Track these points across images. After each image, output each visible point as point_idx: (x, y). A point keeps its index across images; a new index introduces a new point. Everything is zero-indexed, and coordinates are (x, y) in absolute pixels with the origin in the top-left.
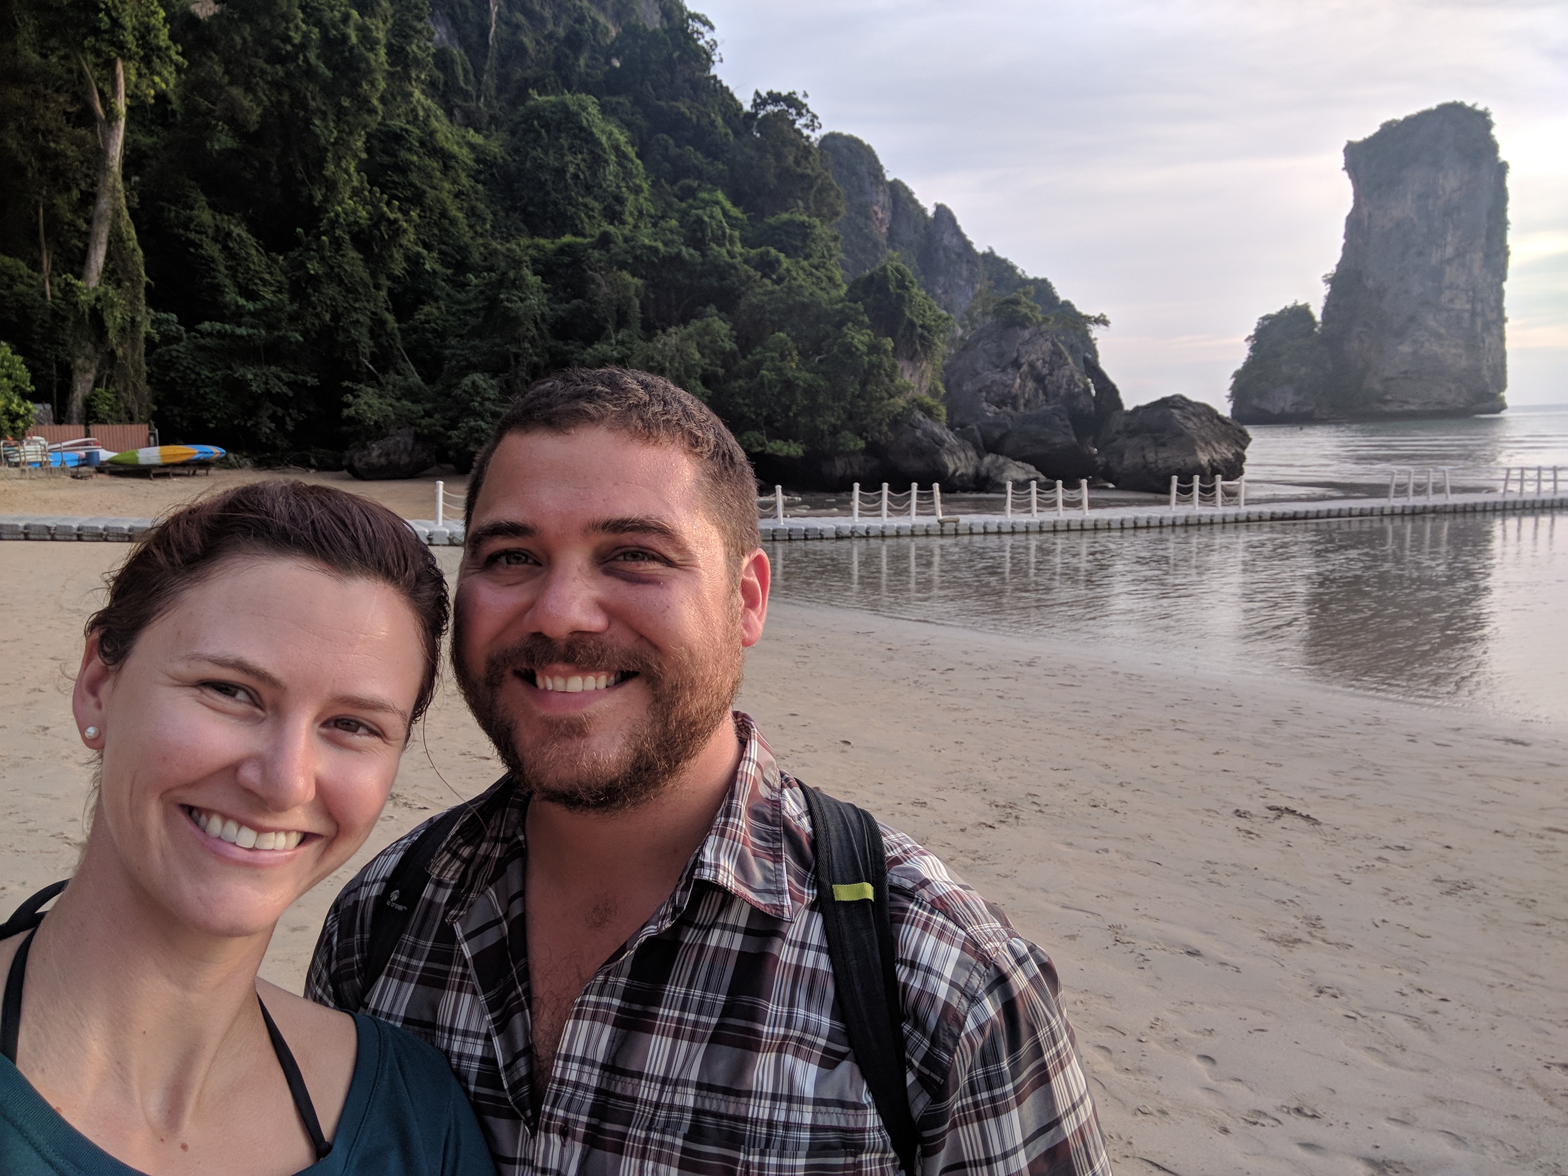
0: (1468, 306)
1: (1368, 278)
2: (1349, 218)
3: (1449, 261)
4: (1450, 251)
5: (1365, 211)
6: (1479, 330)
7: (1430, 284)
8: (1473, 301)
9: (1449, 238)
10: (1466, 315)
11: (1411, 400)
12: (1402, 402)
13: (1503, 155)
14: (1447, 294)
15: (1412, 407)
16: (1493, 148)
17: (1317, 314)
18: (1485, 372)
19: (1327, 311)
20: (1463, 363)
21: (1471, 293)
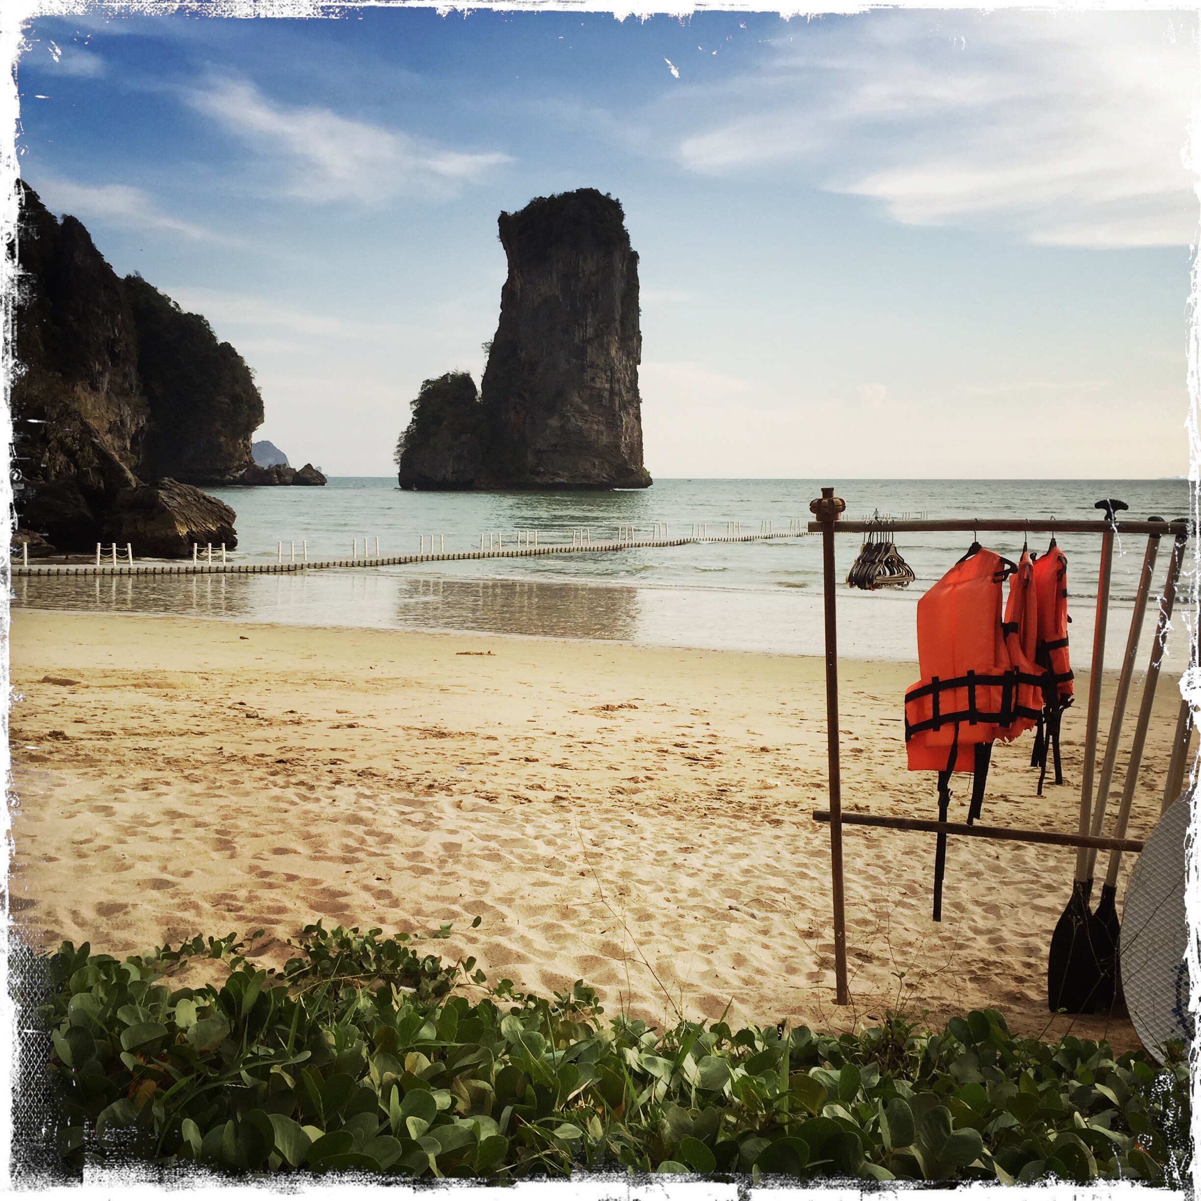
0: (607, 386)
1: (521, 350)
2: (505, 288)
3: (590, 341)
4: (590, 331)
5: (518, 284)
6: (617, 409)
7: (574, 361)
8: (611, 381)
9: (589, 320)
10: (606, 394)
11: (561, 472)
12: (553, 474)
13: (634, 245)
14: (590, 373)
15: (562, 480)
16: (624, 237)
17: (478, 381)
18: (623, 449)
19: (487, 379)
20: (605, 439)
21: (609, 374)
